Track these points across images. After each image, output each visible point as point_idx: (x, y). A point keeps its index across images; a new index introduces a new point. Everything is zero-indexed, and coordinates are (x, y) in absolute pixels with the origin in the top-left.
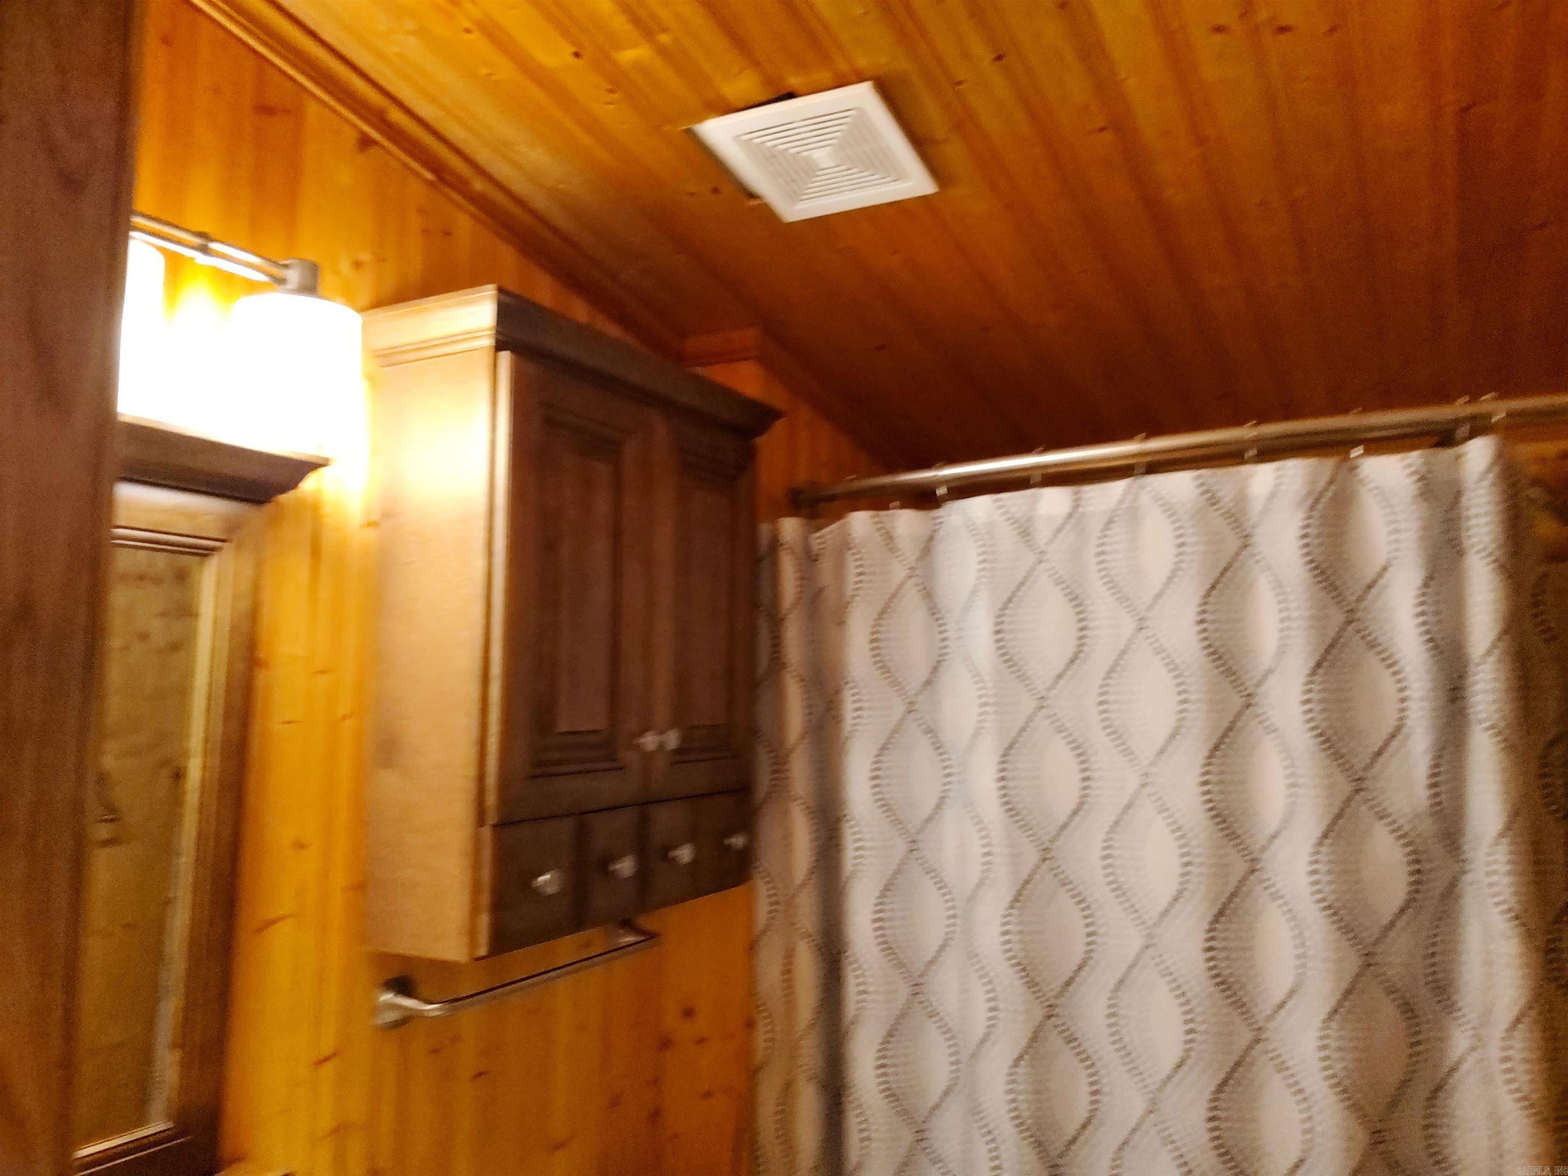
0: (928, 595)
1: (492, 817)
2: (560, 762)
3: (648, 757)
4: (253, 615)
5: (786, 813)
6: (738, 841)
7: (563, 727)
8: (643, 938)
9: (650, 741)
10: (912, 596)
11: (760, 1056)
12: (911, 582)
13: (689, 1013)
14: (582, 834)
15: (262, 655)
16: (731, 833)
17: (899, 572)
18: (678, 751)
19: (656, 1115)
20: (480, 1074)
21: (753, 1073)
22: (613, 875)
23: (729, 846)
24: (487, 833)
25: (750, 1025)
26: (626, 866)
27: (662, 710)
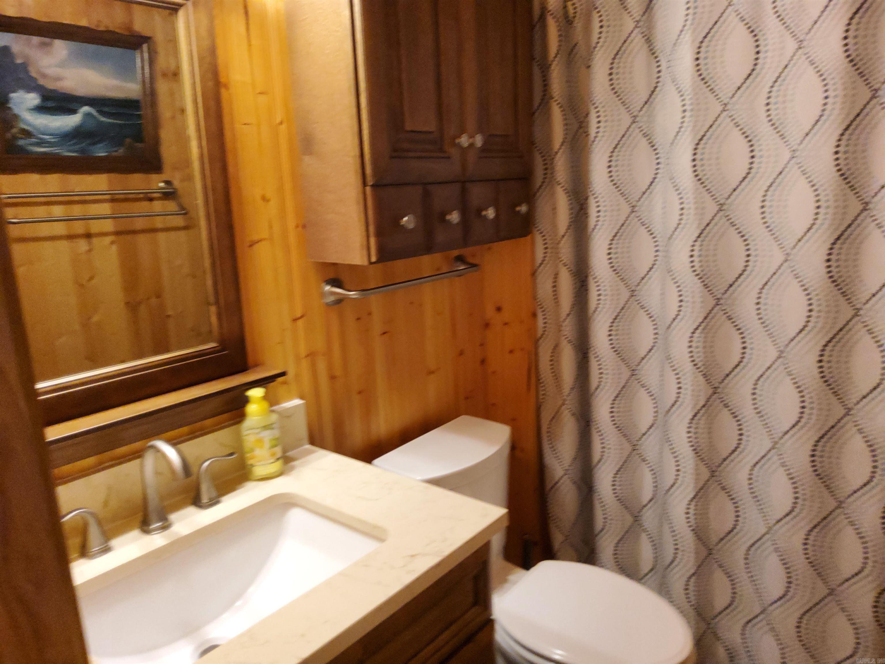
0: (649, 40)
1: (370, 181)
2: (408, 151)
3: (464, 151)
4: (213, 51)
5: (553, 194)
6: (523, 208)
7: (408, 126)
8: (469, 266)
9: (464, 141)
10: (637, 40)
11: (540, 332)
12: (637, 31)
13: (499, 309)
14: (427, 195)
15: (223, 80)
16: (519, 205)
17: (630, 25)
18: (484, 149)
19: (483, 362)
20: (384, 333)
21: (536, 342)
22: (449, 222)
23: (519, 212)
24: (368, 189)
25: (534, 315)
26: (454, 217)
27: (471, 122)
